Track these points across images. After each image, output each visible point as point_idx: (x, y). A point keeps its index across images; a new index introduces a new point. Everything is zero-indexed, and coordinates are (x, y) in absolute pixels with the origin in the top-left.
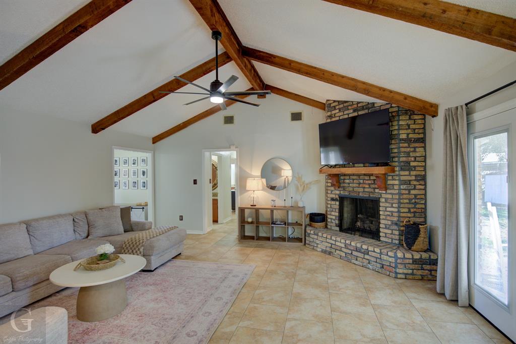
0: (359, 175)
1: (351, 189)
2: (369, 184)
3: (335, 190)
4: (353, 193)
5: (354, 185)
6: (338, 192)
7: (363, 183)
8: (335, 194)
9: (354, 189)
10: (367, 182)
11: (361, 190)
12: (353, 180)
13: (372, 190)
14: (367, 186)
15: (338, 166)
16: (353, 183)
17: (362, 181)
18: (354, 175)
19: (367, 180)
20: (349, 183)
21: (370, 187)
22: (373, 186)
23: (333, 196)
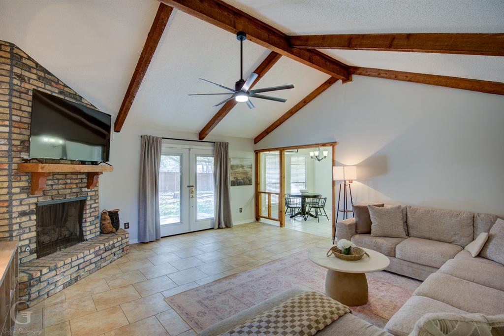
0: (65, 174)
1: (55, 192)
2: (76, 184)
3: (28, 197)
4: (58, 197)
5: (60, 187)
6: (34, 200)
7: (71, 183)
8: (29, 205)
9: (59, 191)
10: (75, 181)
11: (68, 191)
12: (58, 179)
13: (79, 190)
14: (75, 186)
15: (34, 161)
16: (58, 184)
17: (69, 181)
18: (58, 174)
19: (75, 179)
20: (52, 185)
21: (77, 187)
22: (80, 185)
23: (25, 208)
